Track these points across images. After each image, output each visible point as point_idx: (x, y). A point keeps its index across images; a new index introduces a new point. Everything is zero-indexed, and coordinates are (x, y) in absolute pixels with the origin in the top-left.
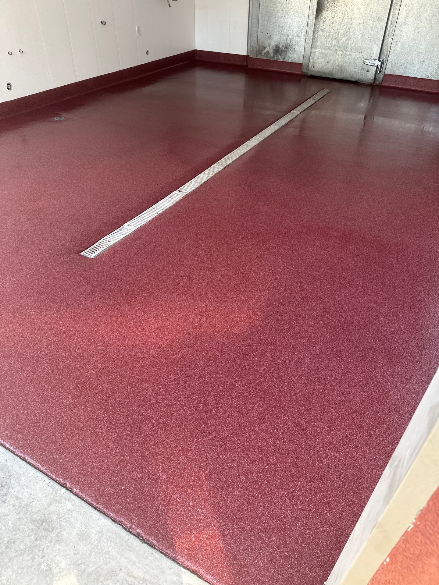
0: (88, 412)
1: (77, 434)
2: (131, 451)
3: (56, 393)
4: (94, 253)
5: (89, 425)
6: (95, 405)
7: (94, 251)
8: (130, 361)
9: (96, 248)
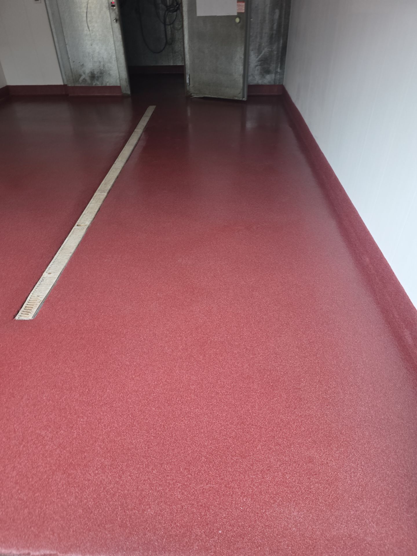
0: (136, 477)
1: (140, 504)
2: (203, 492)
3: (90, 474)
4: (29, 313)
5: (146, 489)
6: (138, 466)
7: (28, 311)
8: (143, 407)
9: (29, 307)
